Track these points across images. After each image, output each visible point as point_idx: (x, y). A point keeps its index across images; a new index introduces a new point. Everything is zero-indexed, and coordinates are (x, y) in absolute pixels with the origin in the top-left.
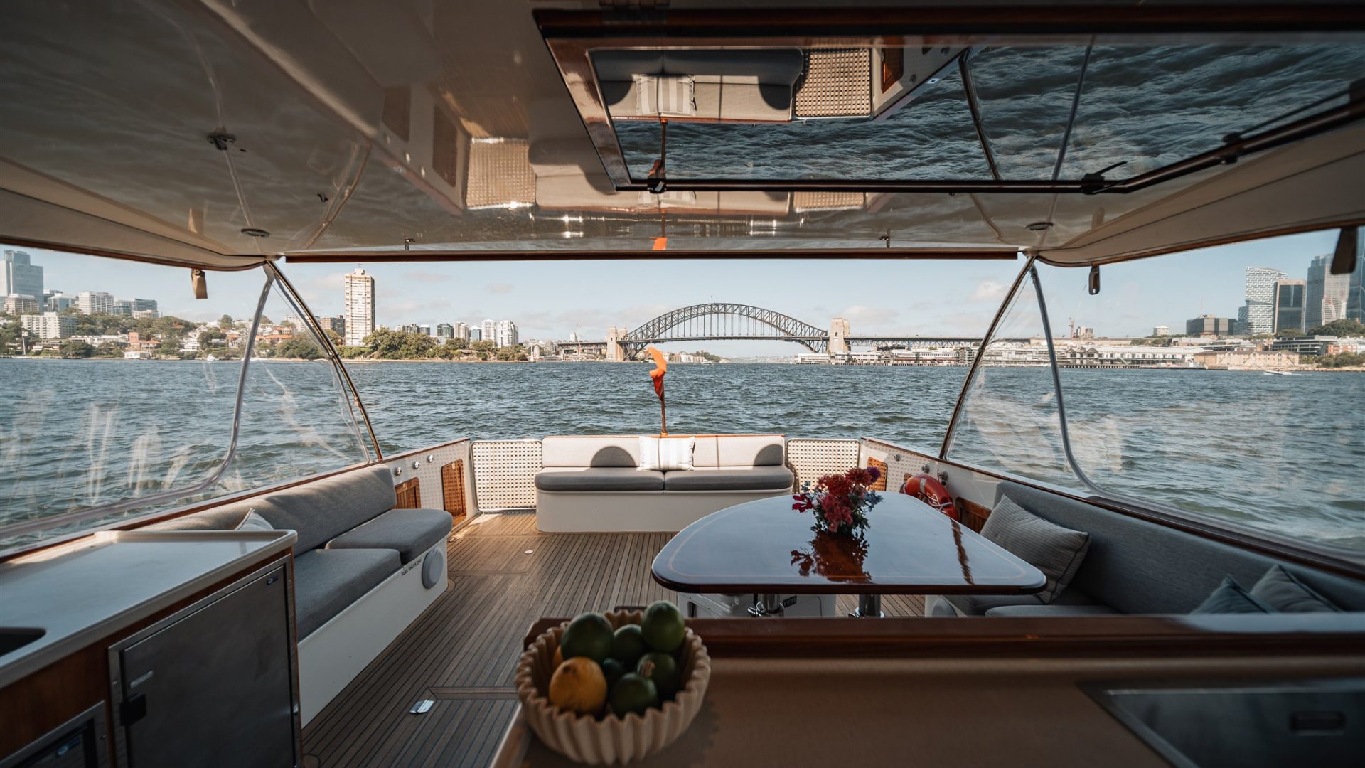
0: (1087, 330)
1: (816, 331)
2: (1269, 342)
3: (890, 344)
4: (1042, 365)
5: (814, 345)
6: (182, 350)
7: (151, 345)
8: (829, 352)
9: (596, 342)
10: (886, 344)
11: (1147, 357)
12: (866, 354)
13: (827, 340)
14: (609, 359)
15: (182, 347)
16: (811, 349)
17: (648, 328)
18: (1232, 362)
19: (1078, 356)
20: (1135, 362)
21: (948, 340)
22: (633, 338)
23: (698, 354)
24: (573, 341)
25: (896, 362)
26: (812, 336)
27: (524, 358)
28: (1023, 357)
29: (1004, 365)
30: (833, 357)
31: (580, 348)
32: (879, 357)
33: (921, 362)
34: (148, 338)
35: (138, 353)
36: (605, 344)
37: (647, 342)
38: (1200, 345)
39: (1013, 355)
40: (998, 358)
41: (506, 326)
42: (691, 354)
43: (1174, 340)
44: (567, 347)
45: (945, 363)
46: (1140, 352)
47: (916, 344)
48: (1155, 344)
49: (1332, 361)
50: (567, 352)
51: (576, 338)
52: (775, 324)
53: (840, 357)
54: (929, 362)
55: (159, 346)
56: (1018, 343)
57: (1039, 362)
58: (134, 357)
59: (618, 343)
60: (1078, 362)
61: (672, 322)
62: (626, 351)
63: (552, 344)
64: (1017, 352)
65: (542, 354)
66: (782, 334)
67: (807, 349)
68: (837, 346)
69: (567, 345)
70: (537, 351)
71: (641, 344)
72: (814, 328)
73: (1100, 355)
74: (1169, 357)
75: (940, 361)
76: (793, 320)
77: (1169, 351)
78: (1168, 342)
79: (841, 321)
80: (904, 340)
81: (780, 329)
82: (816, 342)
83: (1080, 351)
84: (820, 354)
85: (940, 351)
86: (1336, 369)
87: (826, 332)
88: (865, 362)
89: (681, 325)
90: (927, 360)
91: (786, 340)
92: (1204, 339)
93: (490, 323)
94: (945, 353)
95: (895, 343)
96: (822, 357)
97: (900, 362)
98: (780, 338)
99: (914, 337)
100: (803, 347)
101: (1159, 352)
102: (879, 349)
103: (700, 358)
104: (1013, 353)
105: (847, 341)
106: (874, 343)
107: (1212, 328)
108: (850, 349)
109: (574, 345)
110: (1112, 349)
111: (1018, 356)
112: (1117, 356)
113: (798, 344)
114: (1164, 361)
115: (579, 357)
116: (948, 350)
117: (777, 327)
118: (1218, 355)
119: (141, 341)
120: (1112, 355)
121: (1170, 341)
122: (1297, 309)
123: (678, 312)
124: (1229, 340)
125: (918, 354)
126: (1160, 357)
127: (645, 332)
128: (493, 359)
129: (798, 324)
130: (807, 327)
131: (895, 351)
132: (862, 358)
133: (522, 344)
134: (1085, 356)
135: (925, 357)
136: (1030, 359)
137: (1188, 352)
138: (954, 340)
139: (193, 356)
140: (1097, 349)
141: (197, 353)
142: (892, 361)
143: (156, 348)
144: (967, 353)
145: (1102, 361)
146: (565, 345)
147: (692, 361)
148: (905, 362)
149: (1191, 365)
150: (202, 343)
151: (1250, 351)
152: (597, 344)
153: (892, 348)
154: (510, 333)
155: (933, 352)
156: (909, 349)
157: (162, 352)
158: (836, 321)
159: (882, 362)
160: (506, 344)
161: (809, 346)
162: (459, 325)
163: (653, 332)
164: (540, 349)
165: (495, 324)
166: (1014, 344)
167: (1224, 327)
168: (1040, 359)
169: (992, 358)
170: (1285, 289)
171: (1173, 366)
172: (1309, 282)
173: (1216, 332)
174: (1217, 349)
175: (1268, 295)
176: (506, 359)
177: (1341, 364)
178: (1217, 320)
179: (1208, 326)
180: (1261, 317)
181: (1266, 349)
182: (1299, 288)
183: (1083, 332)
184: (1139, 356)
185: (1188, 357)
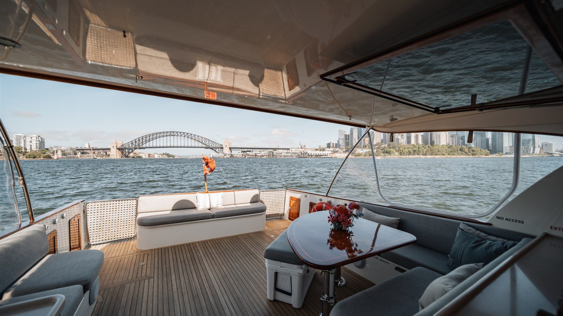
1: (218, 144)
2: (344, 150)
3: (246, 150)
5: (217, 150)
8: (224, 153)
9: (103, 148)
10: (245, 150)
11: (319, 154)
12: (237, 153)
13: (222, 148)
14: (111, 157)
16: (216, 152)
17: (136, 142)
18: (338, 155)
19: (303, 154)
20: (317, 156)
21: (265, 149)
22: (127, 147)
23: (164, 154)
24: (87, 147)
25: (248, 157)
26: (216, 146)
27: (49, 157)
28: (288, 154)
29: (283, 157)
30: (225, 155)
31: (92, 151)
32: (243, 155)
33: (257, 157)
36: (109, 149)
37: (135, 149)
38: (330, 151)
39: (285, 154)
40: (281, 155)
41: (34, 139)
42: (160, 154)
44: (83, 151)
45: (265, 157)
46: (318, 152)
47: (255, 150)
48: (320, 150)
49: (357, 155)
50: (83, 153)
51: (89, 146)
52: (201, 141)
53: (228, 155)
54: (260, 157)
56: (286, 150)
57: (293, 156)
59: (117, 149)
60: (303, 156)
61: (149, 139)
62: (122, 153)
63: (71, 149)
64: (286, 153)
65: (64, 154)
66: (204, 146)
67: (215, 152)
68: (226, 151)
69: (83, 150)
70: (60, 153)
71: (132, 150)
72: (217, 143)
73: (308, 154)
74: (324, 154)
75: (263, 156)
76: (208, 140)
77: (324, 152)
78: (324, 150)
79: (228, 141)
80: (251, 148)
81: (203, 143)
82: (218, 149)
83: (303, 152)
84: (220, 154)
85: (263, 153)
86: (358, 157)
87: (222, 145)
88: (237, 157)
89: (155, 141)
91: (205, 148)
92: (332, 149)
93: (19, 136)
94: (265, 153)
95: (248, 149)
96: (221, 155)
97: (250, 157)
98: (203, 147)
99: (254, 147)
100: (213, 151)
101: (322, 153)
102: (242, 152)
103: (165, 156)
105: (230, 148)
106: (240, 150)
108: (231, 152)
109: (88, 149)
110: (311, 152)
111: (287, 154)
112: (312, 154)
113: (211, 150)
114: (323, 155)
115: (91, 156)
116: (265, 152)
117: (201, 142)
118: (335, 154)
123: (149, 135)
124: (337, 149)
125: (256, 154)
126: (322, 154)
127: (134, 143)
129: (211, 141)
130: (214, 143)
131: (248, 153)
132: (236, 155)
133: (48, 149)
134: (305, 154)
135: (258, 155)
136: (290, 155)
137: (328, 152)
138: (267, 149)
140: (308, 152)
142: (247, 156)
144: (272, 153)
145: (309, 156)
146: (81, 149)
147: (161, 157)
148: (251, 157)
149: (330, 157)
151: (341, 153)
152: (104, 149)
153: (247, 151)
154: (38, 142)
155: (261, 153)
156: (253, 152)
158: (226, 141)
159: (244, 157)
160: (34, 148)
161: (215, 151)
163: (139, 144)
164: (62, 152)
165: (25, 137)
167: (335, 146)
168: (293, 155)
169: (279, 155)
170: (346, 135)
171: (326, 157)
172: (350, 134)
173: (333, 147)
174: (334, 152)
175: (343, 137)
176: (34, 157)
177: (358, 156)
178: (333, 144)
179: (331, 145)
180: (342, 143)
181: (344, 152)
182: (349, 135)
183: (303, 146)
184: (317, 154)
185: (328, 154)
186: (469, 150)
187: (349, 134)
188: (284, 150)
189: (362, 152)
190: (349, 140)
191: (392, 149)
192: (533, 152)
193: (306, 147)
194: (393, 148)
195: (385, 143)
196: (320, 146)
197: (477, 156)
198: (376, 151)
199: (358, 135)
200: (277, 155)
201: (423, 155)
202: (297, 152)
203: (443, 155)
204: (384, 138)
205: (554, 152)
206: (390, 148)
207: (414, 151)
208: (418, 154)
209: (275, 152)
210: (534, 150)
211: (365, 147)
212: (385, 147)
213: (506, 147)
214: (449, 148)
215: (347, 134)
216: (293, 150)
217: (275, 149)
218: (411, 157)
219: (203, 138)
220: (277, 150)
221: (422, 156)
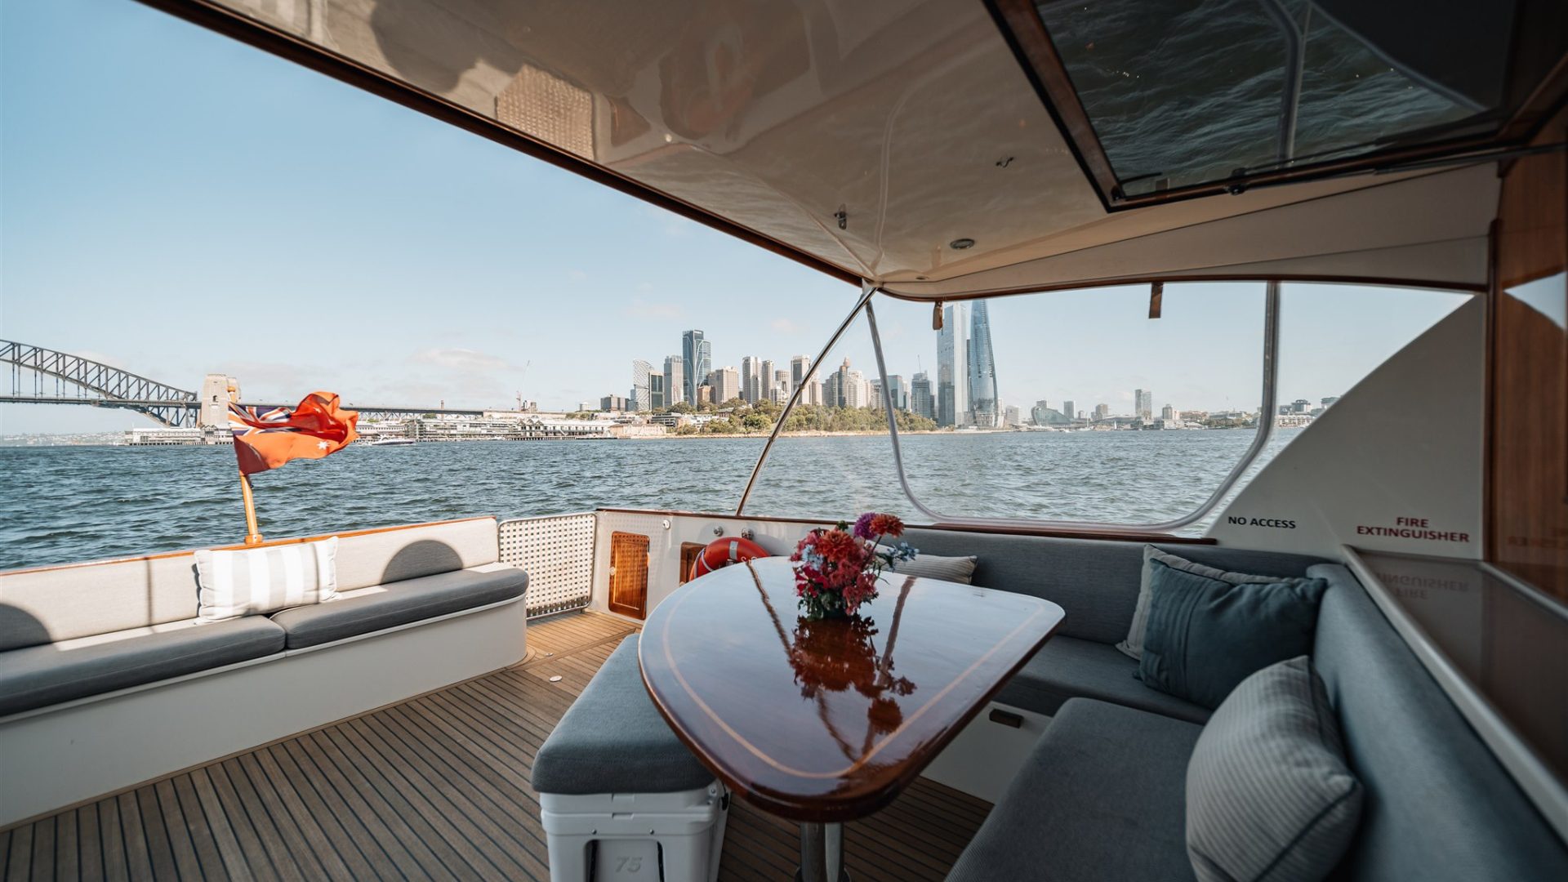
0: (532, 404)
1: (171, 391)
2: (650, 417)
4: (496, 438)
5: (168, 414)
8: (202, 426)
11: (579, 429)
13: (198, 406)
16: (164, 421)
18: (631, 431)
19: (528, 428)
20: (571, 433)
21: (393, 411)
26: (163, 399)
28: (478, 429)
29: (459, 438)
30: (208, 433)
38: (612, 419)
39: (468, 429)
40: (453, 432)
43: (596, 414)
46: (575, 424)
48: (583, 417)
49: (682, 430)
52: (74, 376)
56: (472, 416)
57: (493, 435)
60: (528, 434)
64: (471, 425)
66: (93, 395)
67: (156, 422)
68: (217, 416)
72: (167, 387)
73: (546, 428)
74: (593, 429)
76: (119, 371)
77: (593, 424)
78: (592, 417)
79: (224, 378)
81: (87, 386)
82: (172, 410)
83: (529, 423)
84: (183, 428)
85: (384, 424)
86: (685, 436)
87: (194, 395)
90: (366, 435)
91: (102, 405)
92: (615, 414)
94: (390, 427)
96: (187, 432)
98: (87, 402)
100: (144, 417)
101: (586, 425)
104: (468, 426)
107: (616, 405)
110: (553, 422)
111: (473, 429)
112: (558, 428)
113: (133, 411)
114: (590, 433)
116: (394, 423)
117: (77, 381)
118: (624, 428)
120: (554, 428)
121: (593, 415)
122: (660, 393)
124: (630, 415)
126: (587, 429)
129: (131, 379)
130: (152, 385)
134: (533, 429)
135: (364, 431)
136: (485, 432)
137: (604, 423)
138: (401, 411)
140: (543, 422)
144: (418, 426)
145: (547, 434)
149: (609, 436)
151: (640, 425)
155: (375, 425)
158: (213, 378)
161: (158, 416)
166: (467, 416)
167: (623, 405)
168: (494, 432)
169: (447, 432)
170: (654, 377)
171: (597, 436)
172: (665, 375)
173: (619, 409)
174: (622, 422)
175: (645, 382)
177: (685, 433)
178: (619, 399)
179: (614, 404)
180: (643, 399)
181: (648, 422)
182: (660, 377)
183: (529, 405)
184: (573, 429)
185: (606, 429)
186: (905, 419)
187: (662, 375)
188: (462, 417)
189: (695, 422)
190: (661, 390)
191: (763, 416)
192: (996, 425)
193: (539, 408)
194: (766, 412)
195: (749, 402)
196: (581, 405)
197: (917, 432)
198: (727, 419)
199: (685, 378)
200: (439, 432)
201: (825, 430)
202: (508, 422)
203: (862, 429)
204: (744, 387)
205: (1020, 424)
206: (759, 413)
207: (809, 420)
208: (817, 429)
209: (429, 424)
210: (996, 420)
211: (700, 408)
212: (747, 411)
213: (958, 413)
214: (872, 414)
215: (657, 374)
216: (496, 415)
217: (430, 413)
218: (802, 434)
219: (90, 365)
220: (439, 416)
221: (823, 433)
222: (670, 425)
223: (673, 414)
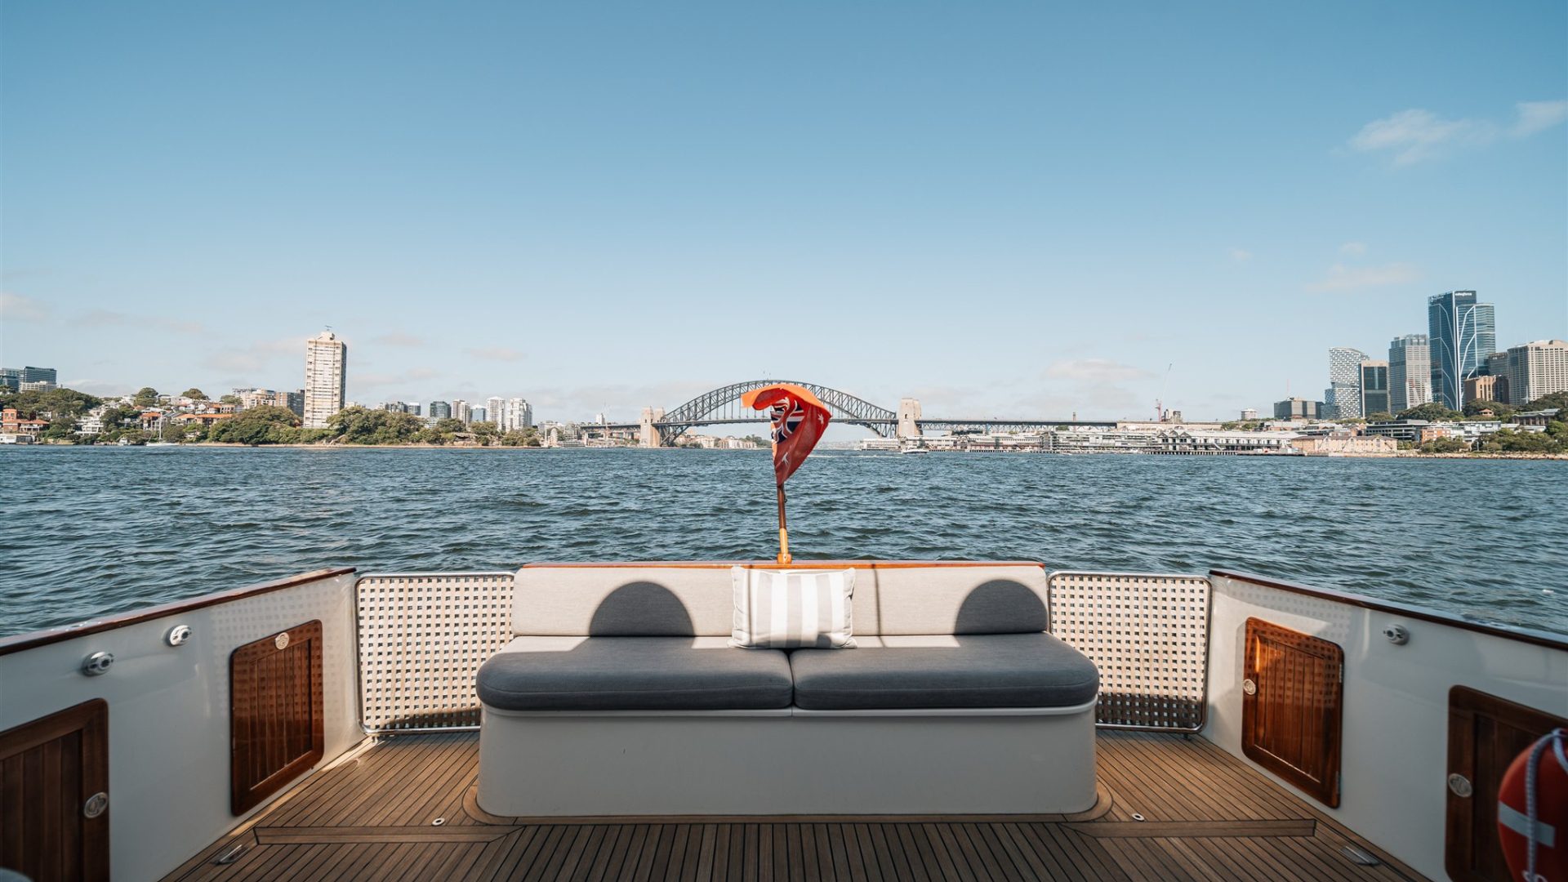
0: (1174, 413)
1: (883, 412)
2: (1363, 426)
3: (965, 428)
4: (1131, 451)
5: (881, 428)
6: (78, 433)
7: (36, 426)
8: (899, 437)
9: (627, 424)
10: (963, 428)
11: (1241, 442)
12: (940, 438)
13: (896, 423)
14: (642, 445)
15: (79, 428)
16: (879, 433)
17: (689, 409)
18: (1332, 447)
19: (1170, 441)
20: (1230, 447)
21: (1030, 423)
22: (671, 421)
23: (748, 439)
24: (600, 423)
25: (973, 448)
26: (879, 418)
27: (536, 444)
28: (1112, 442)
29: (1091, 451)
30: (903, 442)
31: (608, 432)
32: (955, 442)
33: (1001, 448)
34: (33, 417)
35: (15, 436)
36: (638, 427)
37: (689, 425)
38: (1293, 429)
39: (1100, 441)
40: (1085, 444)
41: (517, 405)
42: (740, 439)
43: (1266, 424)
44: (593, 431)
45: (1028, 450)
46: (1235, 436)
47: (995, 427)
48: (1246, 428)
49: (1431, 445)
50: (592, 436)
51: (603, 419)
52: (837, 404)
53: (911, 442)
54: (1010, 448)
55: (46, 427)
56: (1105, 427)
57: (1129, 448)
58: (6, 441)
59: (653, 425)
60: (1171, 448)
61: (718, 401)
62: (663, 435)
63: (573, 426)
64: (1104, 437)
65: (561, 438)
66: (845, 416)
67: (874, 434)
68: (907, 429)
69: (593, 428)
70: (554, 435)
71: (683, 427)
72: (881, 409)
73: (1194, 441)
74: (1264, 442)
75: (1022, 447)
76: (857, 399)
77: (1263, 436)
78: (1261, 427)
79: (911, 401)
80: (981, 423)
81: (842, 410)
82: (883, 425)
83: (1172, 435)
84: (888, 439)
85: (1021, 436)
86: (1437, 455)
87: (895, 414)
88: (939, 448)
89: (728, 405)
90: (1007, 446)
91: (849, 423)
92: (1298, 423)
93: (496, 401)
94: (1027, 438)
95: (972, 426)
96: (891, 441)
97: (978, 448)
98: (843, 421)
99: (992, 419)
100: (869, 431)
101: (1253, 437)
102: (953, 433)
103: (751, 444)
104: (1101, 438)
105: (919, 424)
106: (949, 427)
107: (1300, 412)
108: (921, 433)
109: (600, 427)
111: (1106, 441)
112: (1211, 441)
113: (864, 428)
114: (1259, 447)
115: (606, 442)
116: (1030, 435)
117: (839, 408)
118: (1316, 441)
119: (20, 421)
120: (1205, 440)
121: (1262, 425)
122: (1382, 392)
123: (725, 390)
124: (1323, 424)
125: (997, 439)
126: (1254, 442)
127: (686, 413)
128: (496, 444)
129: (863, 404)
130: (873, 408)
131: (971, 436)
132: (935, 443)
133: (535, 427)
134: (1178, 441)
135: (1005, 442)
136: (1119, 444)
137: (1283, 435)
138: (1037, 423)
139: (92, 440)
140: (1190, 434)
141: (98, 436)
142: (969, 447)
143: (41, 429)
144: (1051, 439)
145: (1195, 447)
146: (589, 428)
147: (741, 447)
148: (983, 448)
149: (1290, 451)
150: (107, 423)
151: (1346, 437)
152: (628, 427)
153: (968, 432)
154: (522, 414)
155: (1014, 437)
156: (987, 433)
157: (50, 435)
158: (906, 401)
159: (959, 447)
160: (516, 427)
161: (876, 430)
162: (459, 403)
163: (696, 414)
164: (559, 432)
165: (503, 402)
166: (1100, 428)
167: (1311, 411)
168: (1129, 445)
169: (1079, 444)
170: (1369, 371)
171: (1270, 452)
172: (1391, 364)
173: (1305, 415)
174: (1310, 434)
175: (1353, 376)
176: (514, 444)
177: (1438, 451)
178: (1305, 404)
179: (1296, 409)
180: (1348, 400)
181: (1360, 433)
182: (1382, 370)
183: (1171, 414)
184: (1233, 442)
185: (1284, 443)
187: (1386, 364)
188: (1094, 429)
189: (1461, 433)
190: (1383, 386)
193: (1185, 418)
196: (1243, 413)
198: (1542, 429)
199: (1433, 366)
200: (1072, 443)
202: (1146, 433)
209: (1063, 436)
211: (1472, 411)
215: (1376, 365)
216: (1132, 427)
217: (1062, 425)
219: (844, 397)
220: (1071, 428)
222: (1404, 438)
223: (1410, 422)
